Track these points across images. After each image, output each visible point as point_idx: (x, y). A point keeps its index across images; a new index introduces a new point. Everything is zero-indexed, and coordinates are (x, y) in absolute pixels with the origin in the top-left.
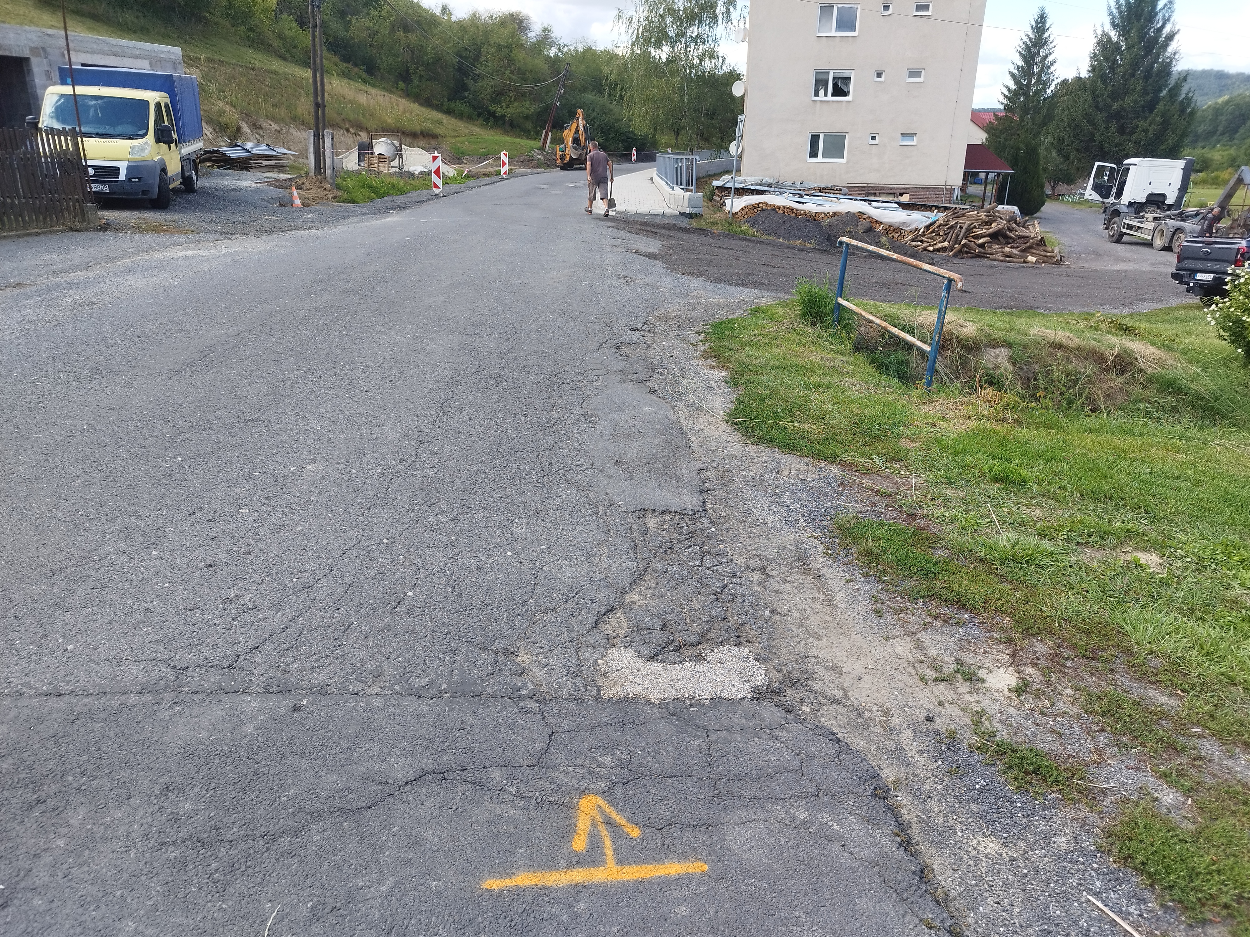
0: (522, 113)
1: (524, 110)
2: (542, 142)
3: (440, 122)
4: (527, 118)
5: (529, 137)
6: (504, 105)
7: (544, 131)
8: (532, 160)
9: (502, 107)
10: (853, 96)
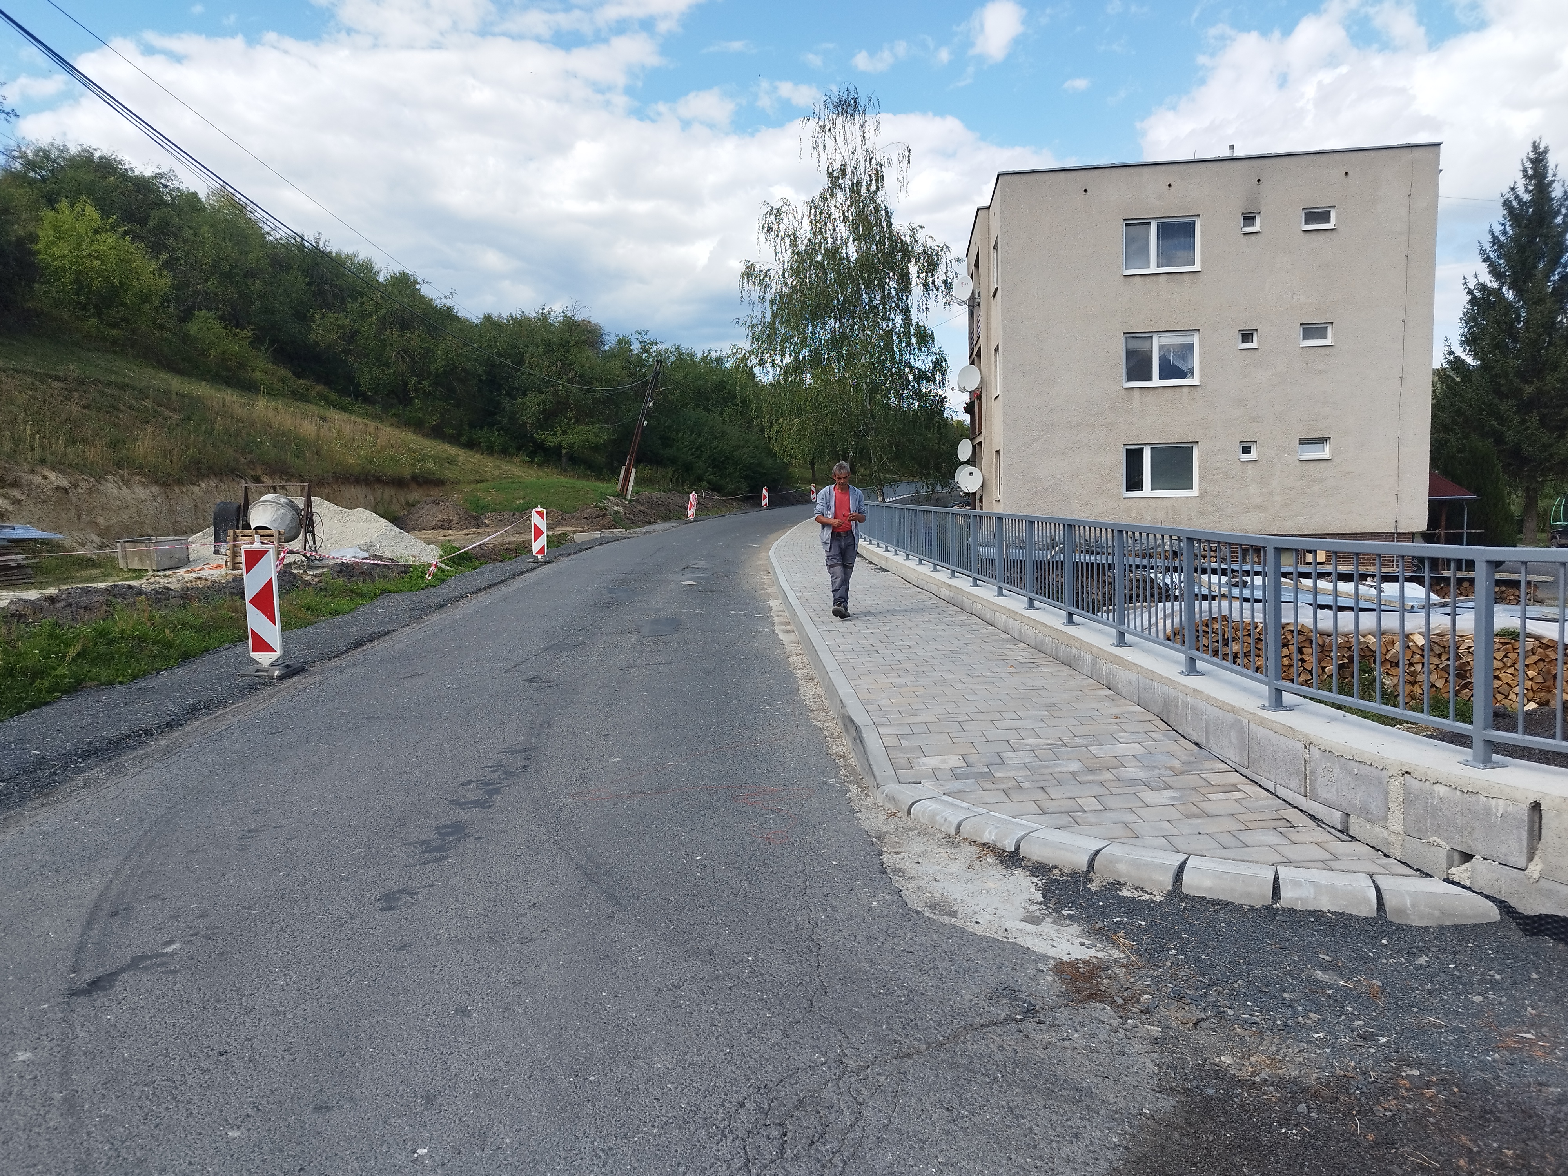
0: (587, 440)
1: (591, 437)
2: (620, 485)
3: (452, 461)
4: (596, 448)
5: (599, 477)
6: (559, 430)
7: (624, 468)
8: (604, 515)
9: (555, 434)
10: (1202, 377)
